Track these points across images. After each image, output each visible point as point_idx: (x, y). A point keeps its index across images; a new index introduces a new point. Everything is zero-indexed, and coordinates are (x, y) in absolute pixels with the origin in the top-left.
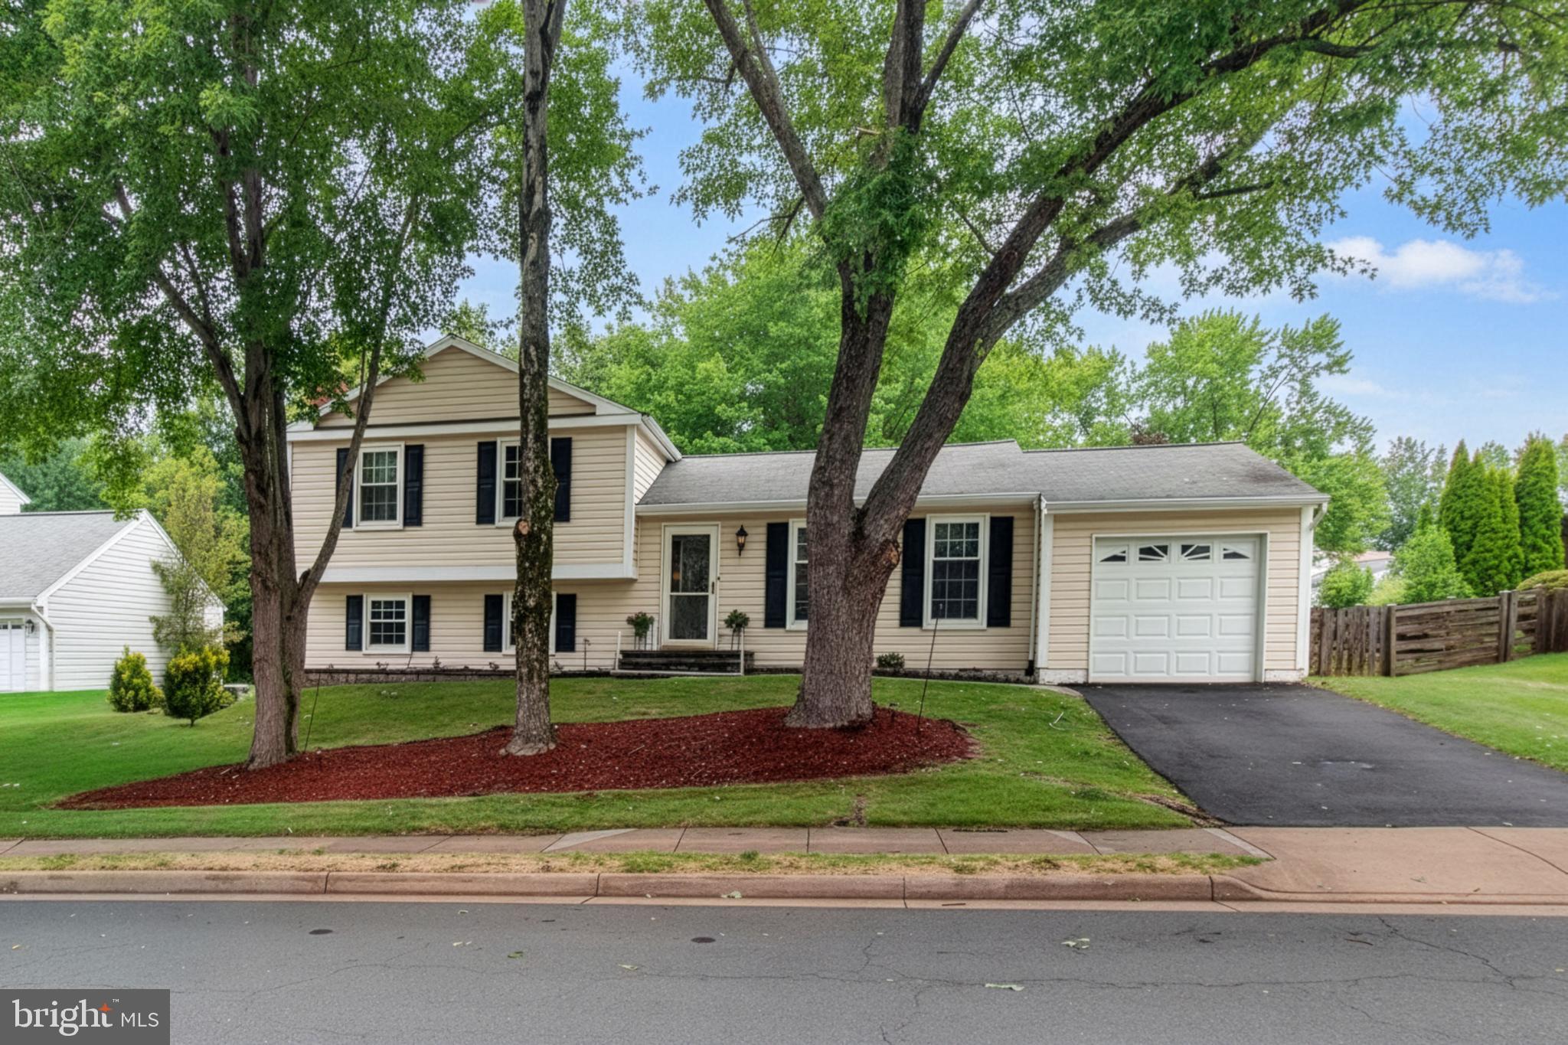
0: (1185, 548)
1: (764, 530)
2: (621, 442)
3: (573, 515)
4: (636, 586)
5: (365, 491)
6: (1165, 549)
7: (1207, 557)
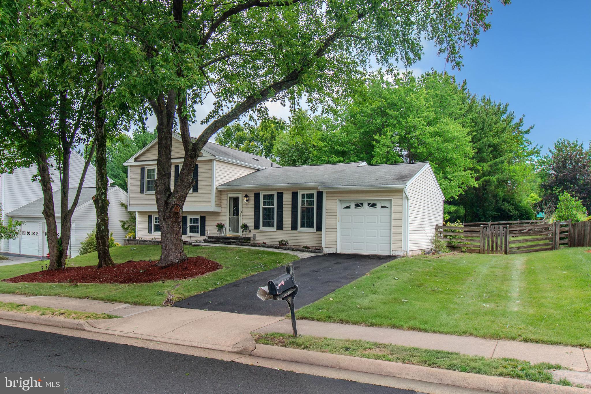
0: (369, 204)
1: (254, 195)
2: (210, 166)
3: (199, 190)
4: (221, 214)
5: (148, 181)
6: (362, 204)
7: (376, 208)
